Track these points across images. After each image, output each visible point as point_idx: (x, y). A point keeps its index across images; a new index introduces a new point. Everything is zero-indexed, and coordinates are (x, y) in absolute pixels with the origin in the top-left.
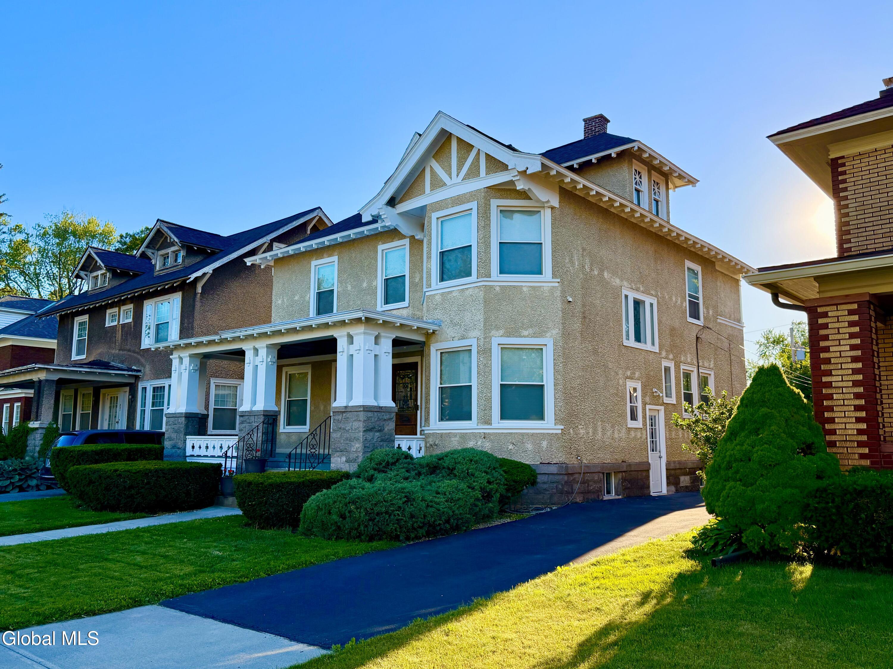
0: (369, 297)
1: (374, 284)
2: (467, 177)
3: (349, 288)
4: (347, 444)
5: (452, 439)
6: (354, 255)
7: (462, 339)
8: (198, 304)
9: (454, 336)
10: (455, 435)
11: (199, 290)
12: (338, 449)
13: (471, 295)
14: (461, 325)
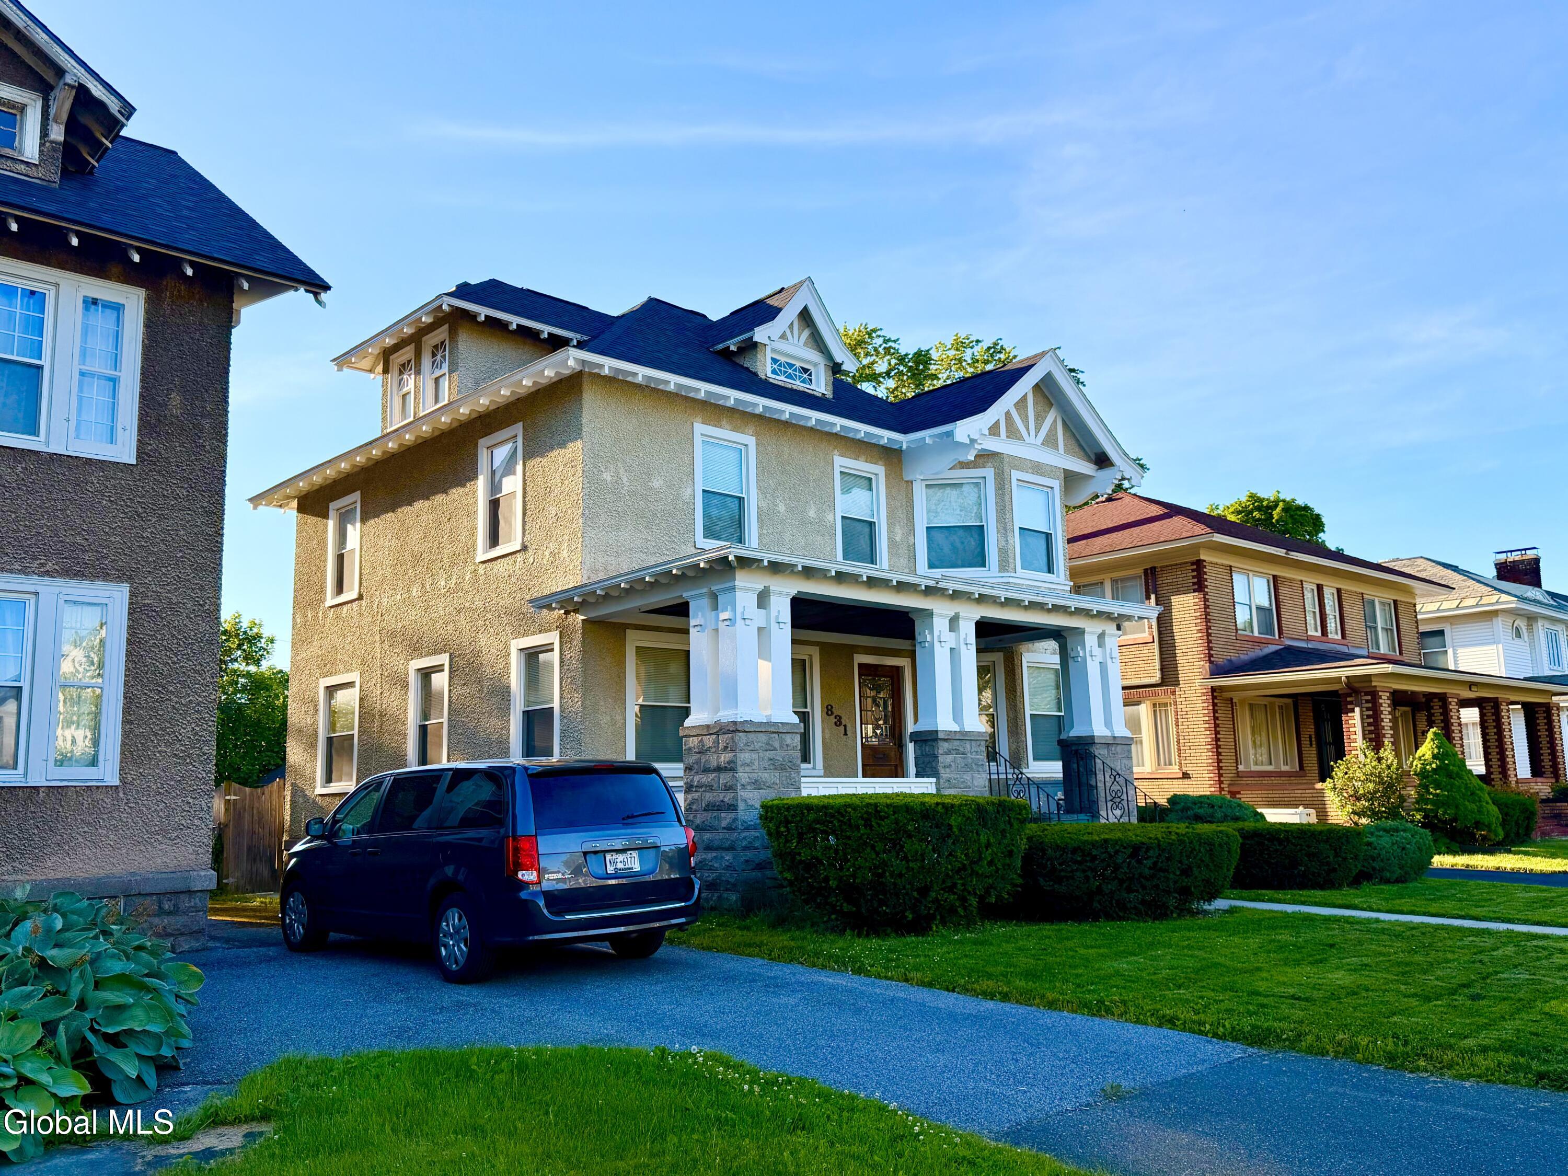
0: (821, 539)
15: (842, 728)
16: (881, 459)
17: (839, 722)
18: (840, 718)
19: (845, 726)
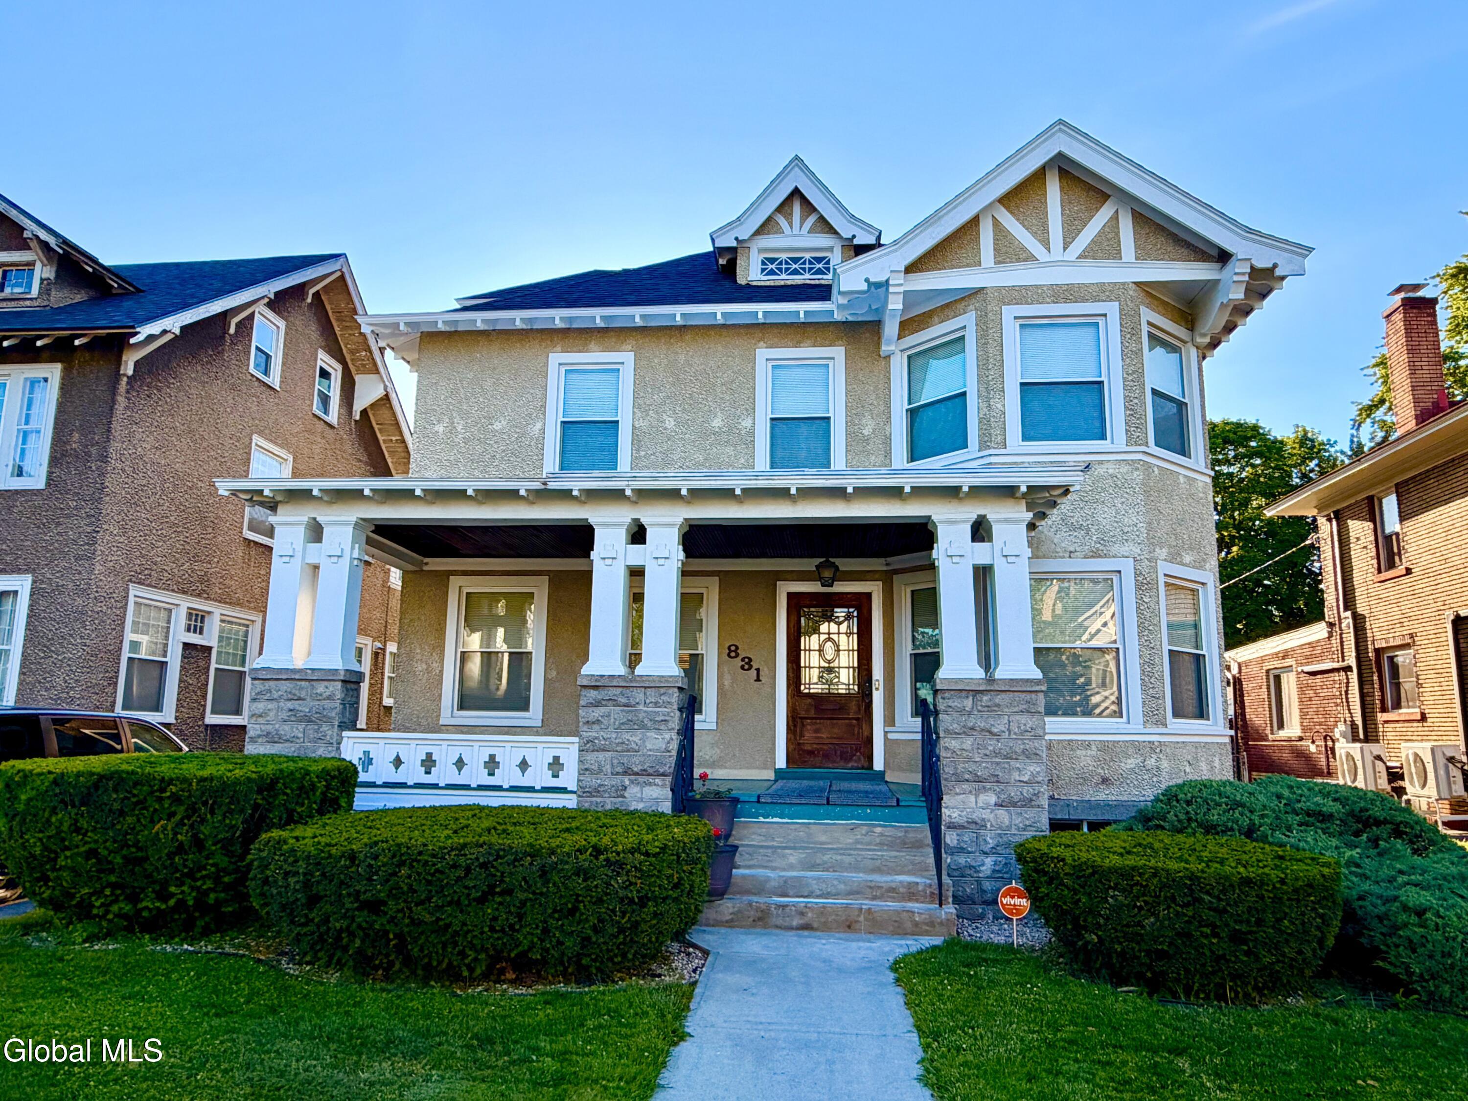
0: (730, 450)
1: (747, 423)
2: (1089, 254)
3: (670, 423)
4: (998, 764)
5: (1079, 752)
6: (682, 358)
7: (1092, 557)
8: (121, 401)
9: (1072, 549)
10: (1088, 745)
11: (128, 365)
12: (967, 776)
13: (1112, 476)
14: (1088, 530)
15: (753, 673)
16: (839, 338)
17: (747, 664)
18: (750, 660)
19: (758, 670)
